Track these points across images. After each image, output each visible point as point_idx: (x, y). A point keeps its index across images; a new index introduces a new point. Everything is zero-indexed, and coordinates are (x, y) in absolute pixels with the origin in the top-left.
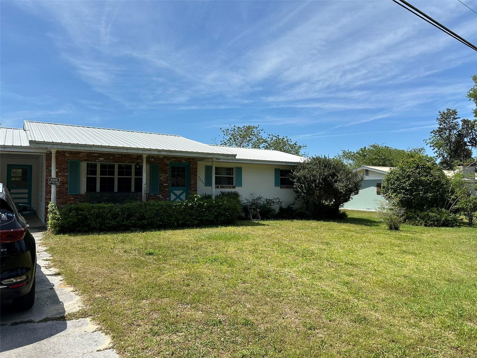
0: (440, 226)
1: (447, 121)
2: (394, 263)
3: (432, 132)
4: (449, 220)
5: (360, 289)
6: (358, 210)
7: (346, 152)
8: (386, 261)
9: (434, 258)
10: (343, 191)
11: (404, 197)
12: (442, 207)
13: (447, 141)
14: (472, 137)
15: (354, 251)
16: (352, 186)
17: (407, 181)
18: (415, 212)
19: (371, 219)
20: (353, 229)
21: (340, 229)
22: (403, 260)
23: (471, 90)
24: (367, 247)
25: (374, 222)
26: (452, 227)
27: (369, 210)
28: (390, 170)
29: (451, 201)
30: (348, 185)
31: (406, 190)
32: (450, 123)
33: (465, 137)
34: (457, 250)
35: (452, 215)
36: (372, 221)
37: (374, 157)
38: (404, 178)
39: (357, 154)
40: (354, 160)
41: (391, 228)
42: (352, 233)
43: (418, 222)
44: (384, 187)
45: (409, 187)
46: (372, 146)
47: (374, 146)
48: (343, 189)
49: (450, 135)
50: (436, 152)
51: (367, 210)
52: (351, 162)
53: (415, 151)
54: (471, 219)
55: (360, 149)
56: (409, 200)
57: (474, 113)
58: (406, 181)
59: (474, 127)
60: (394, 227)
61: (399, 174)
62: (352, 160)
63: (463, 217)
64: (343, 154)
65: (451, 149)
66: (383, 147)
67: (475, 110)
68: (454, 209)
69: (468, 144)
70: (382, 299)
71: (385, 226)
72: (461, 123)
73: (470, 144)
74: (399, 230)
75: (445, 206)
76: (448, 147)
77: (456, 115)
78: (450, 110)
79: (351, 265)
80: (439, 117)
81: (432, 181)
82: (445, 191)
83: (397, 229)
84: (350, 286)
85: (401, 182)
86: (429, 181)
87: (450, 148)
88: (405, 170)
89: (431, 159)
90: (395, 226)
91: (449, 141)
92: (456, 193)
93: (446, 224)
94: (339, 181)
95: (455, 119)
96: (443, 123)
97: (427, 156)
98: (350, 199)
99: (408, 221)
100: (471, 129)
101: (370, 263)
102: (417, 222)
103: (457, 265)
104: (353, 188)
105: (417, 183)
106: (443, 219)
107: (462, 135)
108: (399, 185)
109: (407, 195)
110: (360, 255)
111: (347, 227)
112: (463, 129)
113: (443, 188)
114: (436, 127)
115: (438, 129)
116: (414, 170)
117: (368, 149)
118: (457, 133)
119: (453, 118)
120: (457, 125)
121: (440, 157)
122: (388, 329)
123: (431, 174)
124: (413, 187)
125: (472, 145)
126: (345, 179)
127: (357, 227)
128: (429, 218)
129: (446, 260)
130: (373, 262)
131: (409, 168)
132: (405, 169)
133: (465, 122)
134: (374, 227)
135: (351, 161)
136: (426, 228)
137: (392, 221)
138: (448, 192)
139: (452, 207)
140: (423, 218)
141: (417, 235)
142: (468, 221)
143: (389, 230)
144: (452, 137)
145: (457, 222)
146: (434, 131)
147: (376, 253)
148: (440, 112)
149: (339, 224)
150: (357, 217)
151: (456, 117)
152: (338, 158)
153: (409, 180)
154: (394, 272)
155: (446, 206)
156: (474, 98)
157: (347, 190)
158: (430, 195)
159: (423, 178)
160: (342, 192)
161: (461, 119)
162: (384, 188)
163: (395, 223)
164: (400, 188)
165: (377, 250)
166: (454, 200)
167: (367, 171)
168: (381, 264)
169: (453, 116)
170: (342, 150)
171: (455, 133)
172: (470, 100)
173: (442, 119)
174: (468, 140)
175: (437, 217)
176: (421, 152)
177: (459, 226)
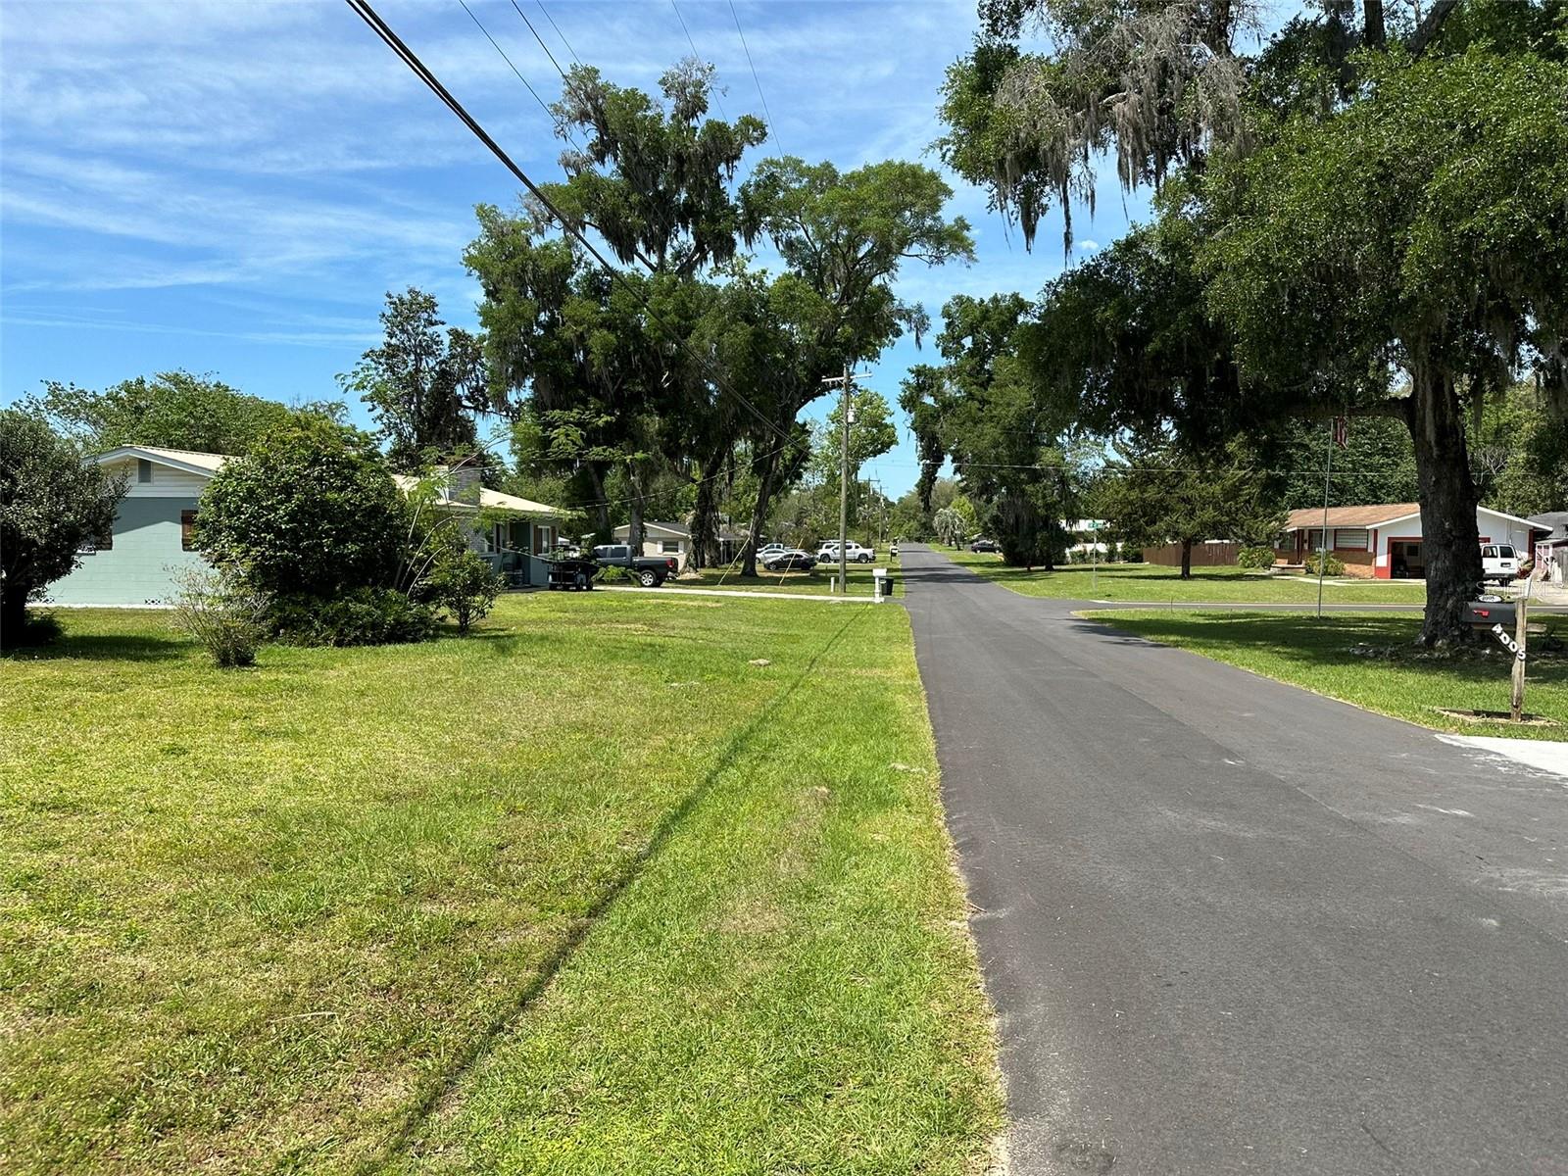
0: (381, 642)
1: (410, 328)
2: (221, 774)
3: (366, 356)
4: (406, 622)
5: (84, 886)
6: (110, 606)
7: (63, 389)
8: (195, 773)
9: (350, 742)
10: (40, 535)
11: (272, 557)
12: (387, 586)
13: (410, 389)
14: (474, 383)
15: (76, 754)
16: (75, 517)
17: (281, 502)
18: (307, 603)
19: (159, 636)
20: (81, 676)
21: (25, 682)
22: (254, 760)
23: (473, 245)
24: (129, 735)
25: (169, 645)
26: (414, 641)
27: (153, 606)
28: (225, 464)
29: (413, 566)
30: (59, 514)
31: (280, 534)
32: (418, 334)
33: (458, 382)
34: (421, 706)
35: (415, 608)
36: (158, 642)
37: (176, 417)
38: (271, 492)
39: (110, 402)
40: (95, 423)
41: (224, 662)
42: (74, 693)
43: (318, 635)
44: (203, 524)
45: (286, 523)
46: (168, 379)
47: (176, 380)
48: (38, 530)
49: (418, 370)
50: (380, 418)
51: (147, 606)
52: (84, 428)
53: (316, 410)
54: (465, 616)
55: (120, 383)
56: (288, 564)
57: (480, 314)
58: (278, 503)
59: (480, 357)
60: (235, 656)
61: (257, 480)
62: (87, 421)
63: (444, 611)
64: (50, 398)
65: (420, 414)
66: (207, 387)
67: (481, 308)
68: (422, 589)
69: (465, 403)
70: (168, 901)
71: (205, 656)
72: (447, 340)
73: (470, 405)
74: (254, 665)
75: (396, 582)
76: (412, 407)
77: (434, 312)
78: (418, 294)
79: (56, 807)
80: (388, 312)
81: (360, 506)
82: (398, 536)
83: (245, 661)
84: (42, 885)
85: (262, 507)
86: (351, 504)
87: (418, 408)
88: (274, 469)
89: (366, 439)
90: (237, 652)
91: (416, 389)
92: (427, 543)
93: (401, 634)
94: (20, 496)
95: (433, 325)
96: (398, 332)
97: (354, 428)
98: (73, 567)
99: (285, 634)
100: (474, 361)
101: (133, 790)
102: (314, 634)
103: (416, 747)
104: (84, 525)
105: (314, 512)
106: (390, 619)
107: (450, 374)
108: (255, 518)
109: (282, 548)
110: (97, 765)
111: (56, 673)
112: (453, 356)
113: (391, 527)
114: (379, 340)
115: (384, 348)
116: (306, 468)
117: (154, 387)
118: (437, 368)
119: (426, 320)
120: (437, 343)
121: (391, 434)
122: (173, 999)
123: (357, 485)
124: (300, 523)
125: (476, 409)
126: (48, 489)
127: (99, 671)
128: (351, 618)
129: (386, 739)
130: (145, 782)
131: (287, 463)
132: (274, 465)
133: (458, 336)
134: (166, 664)
135: (86, 427)
136: (340, 652)
137: (228, 636)
138: (405, 539)
139: (417, 582)
140: (330, 622)
141: (311, 677)
142: (456, 622)
143: (218, 667)
144: (422, 378)
145: (428, 627)
146: (372, 351)
147: (162, 750)
148: (389, 296)
149: (22, 665)
150: (102, 634)
151: (435, 318)
152: (30, 410)
153: (288, 499)
154: (220, 806)
155: (400, 582)
156: (480, 271)
157: (56, 531)
158: (352, 547)
159: (331, 496)
160: (34, 542)
161: (447, 327)
162: (204, 528)
163: (237, 644)
164: (259, 528)
165: (168, 740)
166: (420, 562)
167: (145, 467)
168: (177, 787)
169: (426, 316)
170: (47, 383)
171: (431, 364)
172: (469, 275)
173: (396, 317)
174: (466, 392)
175: (371, 616)
176: (337, 416)
177: (434, 638)
